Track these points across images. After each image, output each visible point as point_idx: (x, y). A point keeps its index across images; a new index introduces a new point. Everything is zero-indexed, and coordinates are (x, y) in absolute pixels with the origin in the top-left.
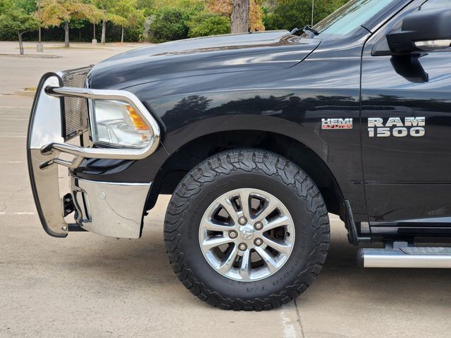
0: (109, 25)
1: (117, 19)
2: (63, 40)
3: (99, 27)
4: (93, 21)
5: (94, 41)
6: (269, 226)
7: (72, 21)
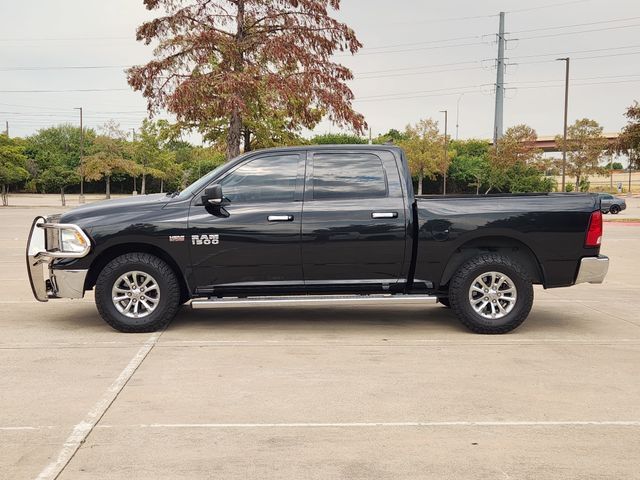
0: (149, 177)
1: (156, 173)
2: (105, 193)
3: (139, 180)
4: (132, 174)
5: (135, 192)
6: (147, 289)
7: (114, 175)
